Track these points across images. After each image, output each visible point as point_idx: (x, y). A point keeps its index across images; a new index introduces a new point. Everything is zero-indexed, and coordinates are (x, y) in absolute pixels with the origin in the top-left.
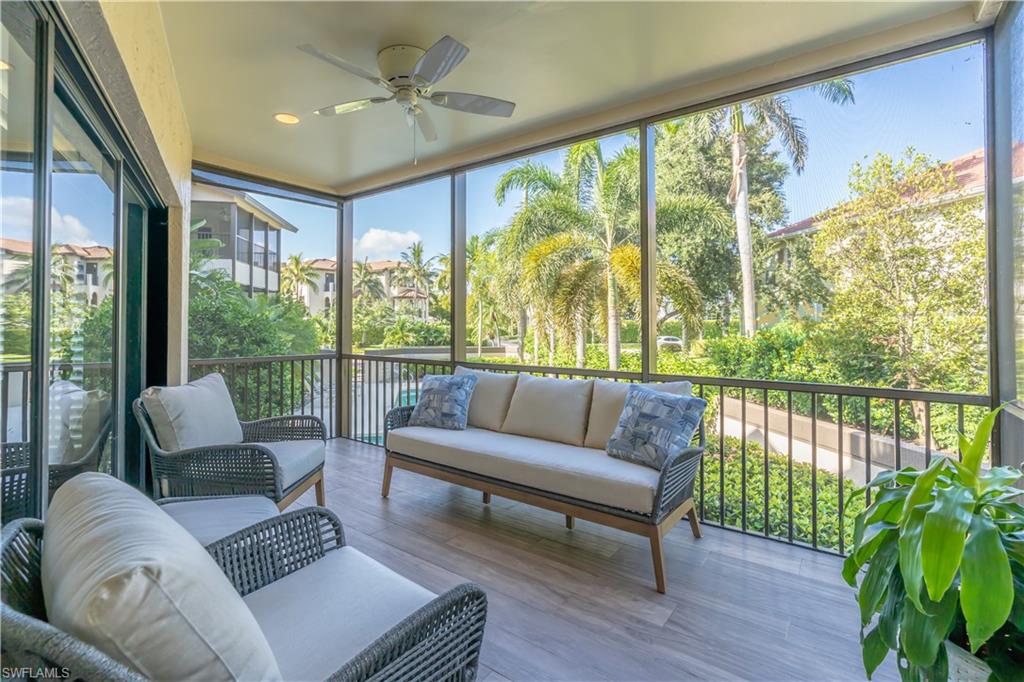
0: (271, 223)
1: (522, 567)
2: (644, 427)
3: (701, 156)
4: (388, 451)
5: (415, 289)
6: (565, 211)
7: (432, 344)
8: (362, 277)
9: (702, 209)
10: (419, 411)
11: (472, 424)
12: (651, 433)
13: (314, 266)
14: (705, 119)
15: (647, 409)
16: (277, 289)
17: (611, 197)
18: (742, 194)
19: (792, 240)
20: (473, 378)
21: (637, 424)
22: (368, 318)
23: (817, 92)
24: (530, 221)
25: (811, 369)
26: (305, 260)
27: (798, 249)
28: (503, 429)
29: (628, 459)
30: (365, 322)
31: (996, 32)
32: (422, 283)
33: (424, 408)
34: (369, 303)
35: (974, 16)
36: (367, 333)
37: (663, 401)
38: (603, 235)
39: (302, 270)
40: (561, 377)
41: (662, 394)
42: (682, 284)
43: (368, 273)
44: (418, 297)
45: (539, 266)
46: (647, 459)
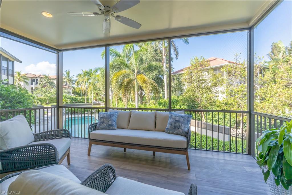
0: (10, 58)
1: (148, 170)
2: (177, 124)
3: (155, 52)
4: (90, 139)
5: (67, 85)
6: (123, 64)
7: (74, 103)
8: (47, 80)
9: (159, 66)
10: (100, 125)
11: (119, 128)
12: (180, 126)
13: (27, 76)
14: (157, 43)
15: (177, 119)
16: (13, 83)
17: (137, 61)
18: (165, 63)
19: (175, 76)
20: (117, 112)
21: (175, 123)
22: (49, 94)
23: (181, 40)
24: (113, 65)
25: (181, 107)
26: (22, 73)
27: (176, 78)
28: (128, 128)
29: (173, 133)
30: (49, 96)
31: (251, 29)
32: (70, 83)
33: (102, 123)
34: (50, 89)
35: (248, 24)
36: (49, 99)
37: (181, 116)
38: (134, 71)
39: (21, 77)
40: (139, 111)
41: (180, 114)
42: (155, 85)
43: (49, 79)
44: (68, 88)
45: (117, 79)
46: (179, 133)
